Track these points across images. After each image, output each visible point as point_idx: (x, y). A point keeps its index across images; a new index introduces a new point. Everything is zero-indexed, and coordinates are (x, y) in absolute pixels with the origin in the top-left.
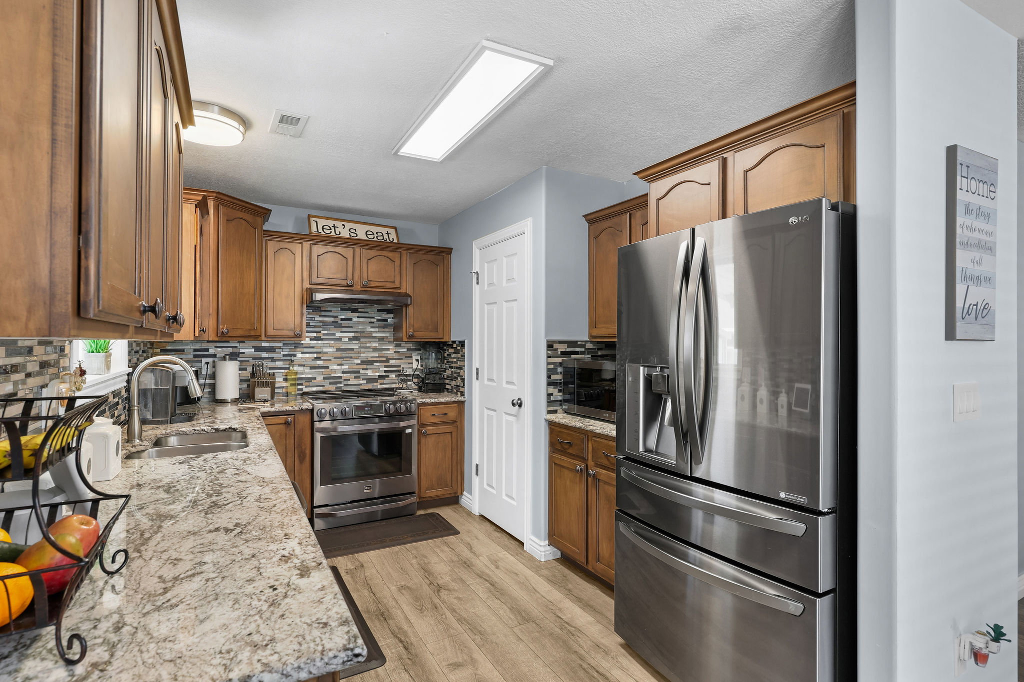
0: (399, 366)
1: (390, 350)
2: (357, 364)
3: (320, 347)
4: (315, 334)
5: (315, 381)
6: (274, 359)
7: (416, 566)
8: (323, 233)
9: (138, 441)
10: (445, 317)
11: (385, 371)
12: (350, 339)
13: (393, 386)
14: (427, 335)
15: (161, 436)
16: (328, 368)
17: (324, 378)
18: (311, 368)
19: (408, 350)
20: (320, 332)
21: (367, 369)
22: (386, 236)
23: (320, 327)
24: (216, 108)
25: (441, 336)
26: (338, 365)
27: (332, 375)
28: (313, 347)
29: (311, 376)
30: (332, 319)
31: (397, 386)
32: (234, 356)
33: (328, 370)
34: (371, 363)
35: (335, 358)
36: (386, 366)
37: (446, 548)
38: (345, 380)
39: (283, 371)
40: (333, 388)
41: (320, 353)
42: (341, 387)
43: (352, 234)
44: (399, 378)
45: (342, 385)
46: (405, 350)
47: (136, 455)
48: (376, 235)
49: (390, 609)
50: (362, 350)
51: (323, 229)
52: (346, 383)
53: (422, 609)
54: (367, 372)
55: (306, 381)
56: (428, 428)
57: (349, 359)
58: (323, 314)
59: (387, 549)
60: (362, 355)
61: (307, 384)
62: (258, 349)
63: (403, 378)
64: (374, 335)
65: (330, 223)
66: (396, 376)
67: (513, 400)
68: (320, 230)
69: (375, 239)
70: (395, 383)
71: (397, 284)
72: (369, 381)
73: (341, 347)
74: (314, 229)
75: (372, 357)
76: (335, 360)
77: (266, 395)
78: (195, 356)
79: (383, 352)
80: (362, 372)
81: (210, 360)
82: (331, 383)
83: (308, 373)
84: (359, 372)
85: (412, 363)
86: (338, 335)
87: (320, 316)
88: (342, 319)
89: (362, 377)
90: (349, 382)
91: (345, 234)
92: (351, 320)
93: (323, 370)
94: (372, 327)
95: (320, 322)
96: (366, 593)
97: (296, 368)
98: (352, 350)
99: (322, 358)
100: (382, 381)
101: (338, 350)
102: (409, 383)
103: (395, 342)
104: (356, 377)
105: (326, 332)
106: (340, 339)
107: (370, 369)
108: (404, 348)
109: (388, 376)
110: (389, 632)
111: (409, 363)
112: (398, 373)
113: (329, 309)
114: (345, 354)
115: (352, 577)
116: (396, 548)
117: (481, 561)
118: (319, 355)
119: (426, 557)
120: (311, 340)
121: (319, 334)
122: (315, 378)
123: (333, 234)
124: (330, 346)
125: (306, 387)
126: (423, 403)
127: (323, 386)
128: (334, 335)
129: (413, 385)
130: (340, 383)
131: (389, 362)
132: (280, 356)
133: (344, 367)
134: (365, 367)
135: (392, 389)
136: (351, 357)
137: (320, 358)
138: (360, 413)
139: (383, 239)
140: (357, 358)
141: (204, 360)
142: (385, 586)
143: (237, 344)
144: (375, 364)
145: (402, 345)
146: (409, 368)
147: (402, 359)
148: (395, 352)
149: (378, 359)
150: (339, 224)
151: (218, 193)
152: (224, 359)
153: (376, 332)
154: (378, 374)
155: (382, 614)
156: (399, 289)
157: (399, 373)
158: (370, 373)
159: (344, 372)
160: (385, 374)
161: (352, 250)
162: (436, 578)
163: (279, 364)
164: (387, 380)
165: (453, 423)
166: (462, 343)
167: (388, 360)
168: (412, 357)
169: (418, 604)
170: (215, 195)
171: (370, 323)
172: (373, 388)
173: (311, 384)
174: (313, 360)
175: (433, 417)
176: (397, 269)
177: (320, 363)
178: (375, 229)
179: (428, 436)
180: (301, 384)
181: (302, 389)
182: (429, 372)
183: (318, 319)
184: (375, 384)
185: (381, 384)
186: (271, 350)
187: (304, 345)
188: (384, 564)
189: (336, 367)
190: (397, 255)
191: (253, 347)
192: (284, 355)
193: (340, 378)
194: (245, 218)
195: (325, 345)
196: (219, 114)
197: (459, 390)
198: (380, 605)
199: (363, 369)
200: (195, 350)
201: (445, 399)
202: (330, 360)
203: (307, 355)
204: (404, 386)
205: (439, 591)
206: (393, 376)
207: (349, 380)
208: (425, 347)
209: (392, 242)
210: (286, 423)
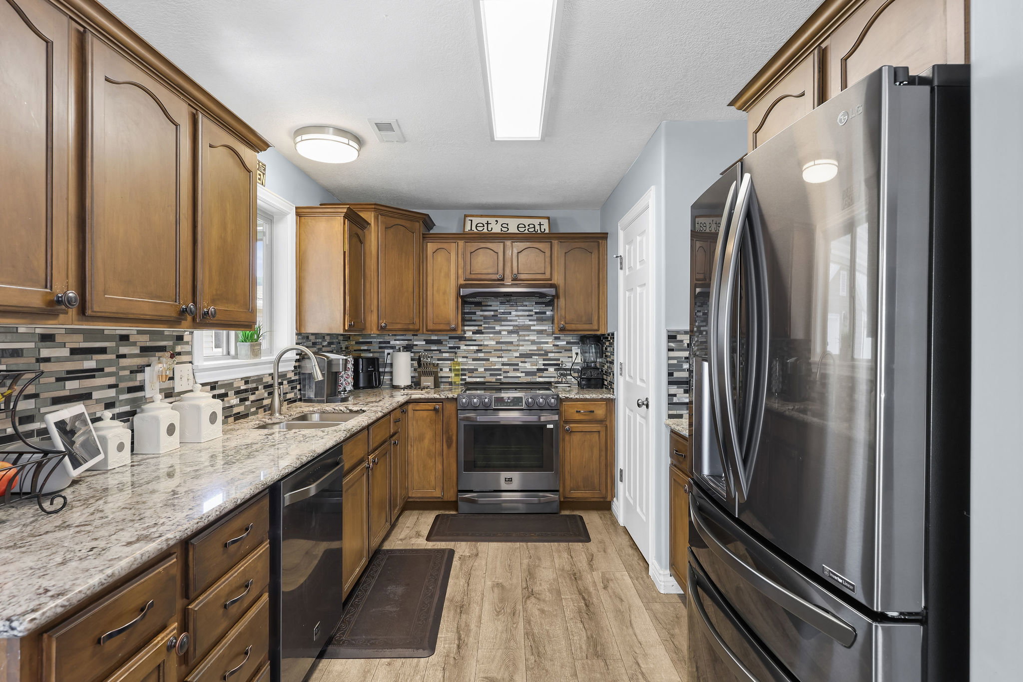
0: (559, 360)
1: (549, 343)
2: (516, 357)
3: (482, 340)
4: (476, 328)
5: (477, 372)
6: (442, 350)
7: (525, 566)
8: (476, 231)
9: (278, 415)
10: (600, 307)
11: (544, 365)
12: (510, 332)
13: (552, 380)
14: (586, 329)
15: (308, 412)
16: (488, 360)
17: (485, 370)
18: (474, 360)
19: (568, 343)
20: (481, 325)
21: (526, 362)
22: (537, 227)
23: (482, 321)
24: (331, 130)
25: (596, 328)
26: (498, 357)
27: (492, 367)
28: (475, 340)
29: (473, 367)
30: (492, 313)
31: (556, 380)
32: (408, 348)
33: (488, 362)
34: (529, 356)
35: (495, 350)
36: (544, 360)
37: (565, 555)
38: (504, 372)
39: (449, 362)
40: (493, 379)
41: (481, 345)
42: (500, 379)
43: (503, 229)
44: (558, 372)
45: (502, 377)
46: (565, 343)
47: (270, 426)
48: (527, 227)
49: (472, 603)
50: (521, 343)
51: (476, 226)
52: (505, 375)
53: (500, 611)
54: (526, 365)
55: (469, 372)
56: (571, 425)
57: (508, 352)
58: (484, 308)
59: (509, 544)
60: (521, 348)
61: (470, 375)
62: (428, 342)
63: (562, 372)
64: (532, 328)
65: (484, 220)
66: (555, 370)
67: (638, 400)
68: (474, 228)
69: (526, 231)
70: (555, 377)
71: (548, 276)
72: (528, 373)
73: (501, 340)
74: (468, 228)
75: (530, 350)
76: (495, 352)
77: (430, 384)
78: (380, 348)
79: (542, 345)
80: (520, 364)
81: (391, 351)
82: (491, 375)
83: (471, 364)
84: (517, 365)
85: (572, 357)
86: (498, 328)
87: (482, 311)
88: (503, 313)
89: (520, 370)
90: (509, 375)
91: (497, 229)
92: (510, 313)
93: (484, 362)
94: (530, 320)
95: (481, 316)
96: (462, 582)
97: (460, 360)
98: (511, 343)
99: (483, 350)
100: (541, 374)
101: (497, 343)
102: (568, 377)
103: (554, 335)
104: (514, 370)
105: (487, 326)
106: (499, 332)
107: (529, 362)
108: (563, 340)
109: (547, 370)
110: (456, 625)
111: (569, 357)
112: (557, 367)
113: (489, 304)
114: (504, 347)
115: (461, 564)
116: (518, 544)
117: (592, 577)
118: (480, 348)
119: (540, 559)
120: (474, 333)
121: (480, 328)
122: (477, 370)
123: (485, 230)
124: (491, 339)
125: (469, 377)
126: (567, 398)
127: (485, 377)
128: (494, 328)
129: (573, 380)
130: (500, 375)
131: (547, 355)
132: (446, 349)
133: (503, 359)
134: (523, 359)
135: (550, 383)
136: (510, 350)
137: (481, 350)
138: (499, 404)
139: (535, 230)
140: (516, 351)
141: (387, 351)
142: (483, 580)
143: (411, 338)
144: (533, 357)
145: (561, 338)
146: (569, 362)
147: (561, 352)
148: (554, 345)
149: (537, 352)
150: (492, 220)
151: (375, 204)
152: (399, 350)
153: (534, 325)
154: (537, 367)
155: (462, 607)
156: (550, 280)
157: (558, 367)
158: (528, 366)
159: (503, 365)
160: (543, 367)
161: (502, 244)
162: (536, 583)
163: (446, 355)
164: (545, 374)
165: (600, 422)
166: (613, 334)
167: (546, 353)
168: (572, 350)
169: (500, 605)
170: (373, 207)
171: (528, 316)
172: (532, 381)
173: (474, 375)
174: (475, 352)
175: (577, 414)
176: (548, 260)
177: (481, 355)
178: (527, 222)
179: (572, 433)
180: (465, 375)
181: (465, 379)
182: (587, 367)
183: (479, 313)
184: (534, 377)
185: (539, 377)
186: (438, 342)
187: (467, 339)
188: (496, 557)
189: (497, 359)
190: (548, 245)
191: (424, 340)
192: (450, 348)
193: (500, 370)
194: (403, 224)
195: (486, 338)
196: (334, 134)
197: (610, 387)
198: (466, 597)
199: (522, 362)
200: (380, 343)
201: (591, 395)
202: (491, 352)
203: (472, 348)
204: (564, 380)
205: (529, 597)
206: (551, 369)
207: (508, 372)
208: (584, 340)
209: (542, 233)
210: (435, 410)
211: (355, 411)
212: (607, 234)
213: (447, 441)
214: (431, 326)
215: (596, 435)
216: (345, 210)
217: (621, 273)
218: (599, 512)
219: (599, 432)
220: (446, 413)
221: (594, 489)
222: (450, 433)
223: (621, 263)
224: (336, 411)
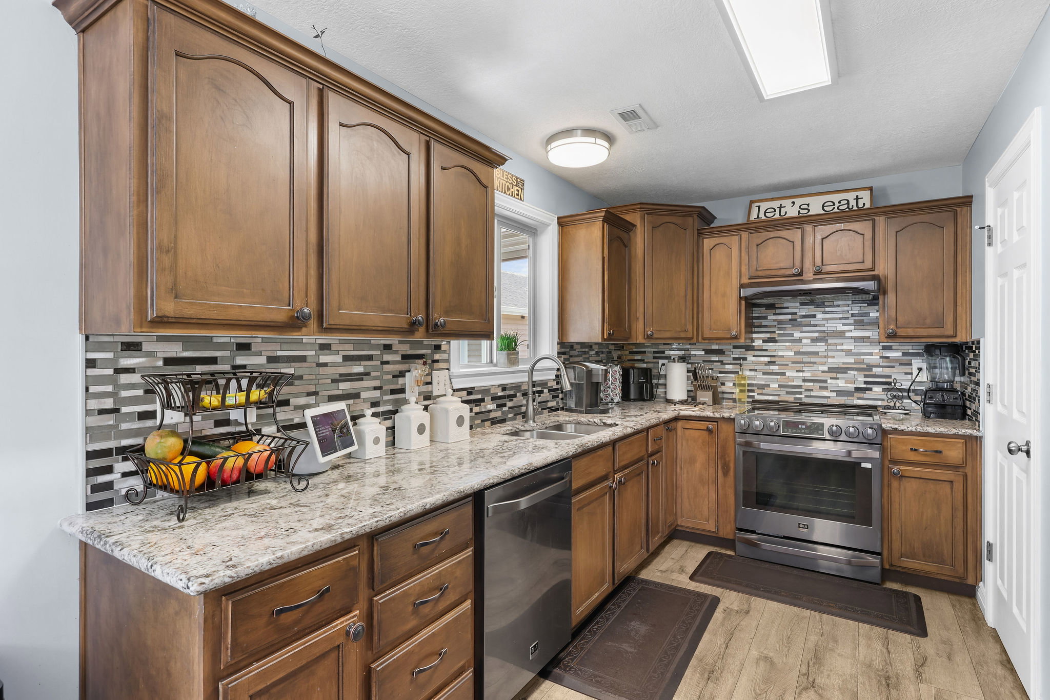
0: (890, 377)
1: (873, 353)
2: (823, 372)
3: (775, 350)
4: (768, 335)
5: (769, 389)
6: (724, 362)
7: (810, 645)
8: (764, 218)
9: (531, 422)
10: (959, 304)
11: (866, 383)
12: (814, 340)
13: (880, 403)
14: (936, 335)
15: (564, 422)
16: (784, 374)
17: (780, 386)
18: (764, 373)
19: (904, 354)
20: (774, 332)
21: (838, 379)
22: (853, 203)
23: (775, 326)
24: (579, 132)
25: (951, 333)
26: (798, 371)
27: (789, 383)
28: (766, 350)
29: (764, 383)
30: (790, 317)
31: (885, 403)
32: (683, 359)
33: (784, 377)
34: (843, 370)
35: (793, 363)
36: (866, 376)
37: (878, 646)
38: (806, 390)
39: (733, 375)
40: (791, 398)
41: (774, 356)
42: (801, 399)
43: (802, 211)
44: (889, 393)
45: (803, 396)
46: (900, 354)
47: (522, 433)
48: (837, 205)
49: (725, 671)
50: (830, 354)
51: (765, 212)
52: (808, 393)
53: (760, 695)
54: (838, 382)
55: (758, 388)
56: (902, 468)
57: (811, 365)
58: (778, 311)
59: (796, 609)
60: (830, 360)
61: (760, 391)
62: (708, 352)
63: (895, 393)
64: (847, 334)
65: (776, 204)
66: (884, 390)
67: (1010, 443)
68: (762, 215)
69: (836, 210)
70: (883, 400)
71: (869, 264)
72: (840, 393)
73: (801, 350)
74: (754, 216)
75: (843, 363)
76: (792, 365)
77: (707, 400)
78: (654, 358)
79: (862, 357)
80: (829, 381)
81: (665, 361)
82: (788, 393)
83: (761, 379)
84: (826, 381)
85: (911, 374)
86: (797, 335)
87: (775, 314)
88: (804, 317)
89: (829, 389)
90: (813, 394)
91: (792, 211)
92: (814, 316)
93: (779, 377)
94: (844, 325)
95: (774, 320)
96: (720, 641)
97: (747, 373)
98: (817, 354)
99: (777, 363)
100: (861, 395)
101: (796, 353)
102: (905, 401)
103: (881, 344)
104: (820, 388)
105: (782, 332)
106: (800, 340)
107: (843, 378)
108: (898, 351)
109: (871, 389)
110: (698, 694)
111: (906, 374)
112: (887, 386)
113: (785, 305)
114: (806, 359)
115: (724, 618)
116: (807, 613)
117: (918, 690)
118: (773, 359)
119: (836, 641)
120: (764, 341)
121: (773, 335)
122: (768, 386)
123: (777, 216)
124: (787, 348)
125: (758, 394)
126: (895, 430)
127: (779, 395)
128: (792, 335)
129: (914, 405)
130: (800, 393)
131: (871, 370)
132: (730, 360)
133: (804, 374)
134: (834, 375)
135: (874, 407)
136: (815, 363)
137: (774, 362)
138: (790, 430)
139: (848, 207)
140: (824, 363)
141: (661, 362)
142: (747, 647)
143: (688, 347)
144: (849, 372)
145: (893, 347)
146: (908, 380)
147: (893, 367)
148: (881, 357)
149: (855, 366)
150: (787, 203)
151: (640, 204)
152: (674, 361)
153: (851, 331)
154: (855, 386)
155: (711, 672)
156: (873, 269)
157: (889, 386)
158: (841, 384)
159: (804, 381)
160: (864, 386)
161: (799, 231)
162: (822, 672)
163: (729, 367)
164: (868, 394)
165: (955, 467)
166: (978, 342)
167: (870, 367)
168: (911, 364)
169: (762, 687)
170: (639, 206)
171: (840, 319)
172: (846, 403)
173: (764, 392)
174: (766, 365)
175: (913, 453)
176: (869, 243)
177: (774, 368)
178: (836, 198)
179: (903, 479)
180: (753, 391)
181: (753, 397)
182: (936, 388)
183: (771, 317)
184: (851, 398)
185: (858, 399)
186: (721, 352)
187: (756, 348)
188: (773, 622)
189: (795, 374)
190: (869, 224)
191: (703, 350)
192: (735, 359)
193: (800, 387)
194: (671, 221)
195: (780, 348)
196: (583, 136)
197: (974, 418)
198: (719, 662)
199: (831, 378)
200: (655, 352)
201: (937, 428)
202: (787, 365)
203: (762, 359)
204: (898, 404)
205: (806, 689)
206: (877, 389)
207: (812, 390)
208: (930, 350)
209: (862, 209)
210: (709, 431)
211: (609, 425)
212: (971, 197)
213: (723, 468)
214: (707, 334)
215: (947, 488)
216: (603, 214)
217: (989, 251)
218: (952, 597)
219: (952, 482)
220: (722, 436)
221: (942, 562)
222: (727, 459)
223: (990, 237)
224: (591, 423)
